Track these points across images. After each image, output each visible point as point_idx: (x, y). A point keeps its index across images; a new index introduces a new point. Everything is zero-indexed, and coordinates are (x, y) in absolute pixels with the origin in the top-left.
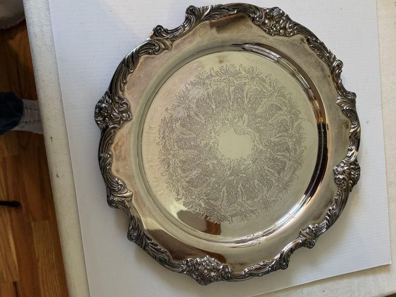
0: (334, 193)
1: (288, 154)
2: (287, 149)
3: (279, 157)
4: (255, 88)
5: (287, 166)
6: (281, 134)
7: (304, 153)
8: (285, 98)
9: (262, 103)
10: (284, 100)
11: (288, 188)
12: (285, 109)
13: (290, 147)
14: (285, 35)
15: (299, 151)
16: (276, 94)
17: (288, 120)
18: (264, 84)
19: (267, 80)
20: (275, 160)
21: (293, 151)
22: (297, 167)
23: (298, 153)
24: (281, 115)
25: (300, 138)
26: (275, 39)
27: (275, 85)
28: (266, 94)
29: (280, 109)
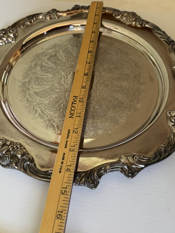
0: (22, 30)
1: (43, 63)
2: (42, 66)
3: (51, 64)
4: (50, 113)
5: (47, 57)
6: (43, 77)
7: (30, 60)
8: (27, 99)
9: (49, 100)
10: (29, 98)
11: (52, 45)
12: (31, 92)
13: (39, 67)
14: (7, 140)
15: (34, 63)
16: (34, 104)
17: (32, 84)
18: (41, 113)
19: (37, 115)
20: (55, 63)
21: (38, 64)
22: (39, 55)
23: (35, 62)
24: (37, 89)
25: (28, 71)
26: (18, 140)
27: (32, 111)
28: (43, 106)
29: (36, 93)
